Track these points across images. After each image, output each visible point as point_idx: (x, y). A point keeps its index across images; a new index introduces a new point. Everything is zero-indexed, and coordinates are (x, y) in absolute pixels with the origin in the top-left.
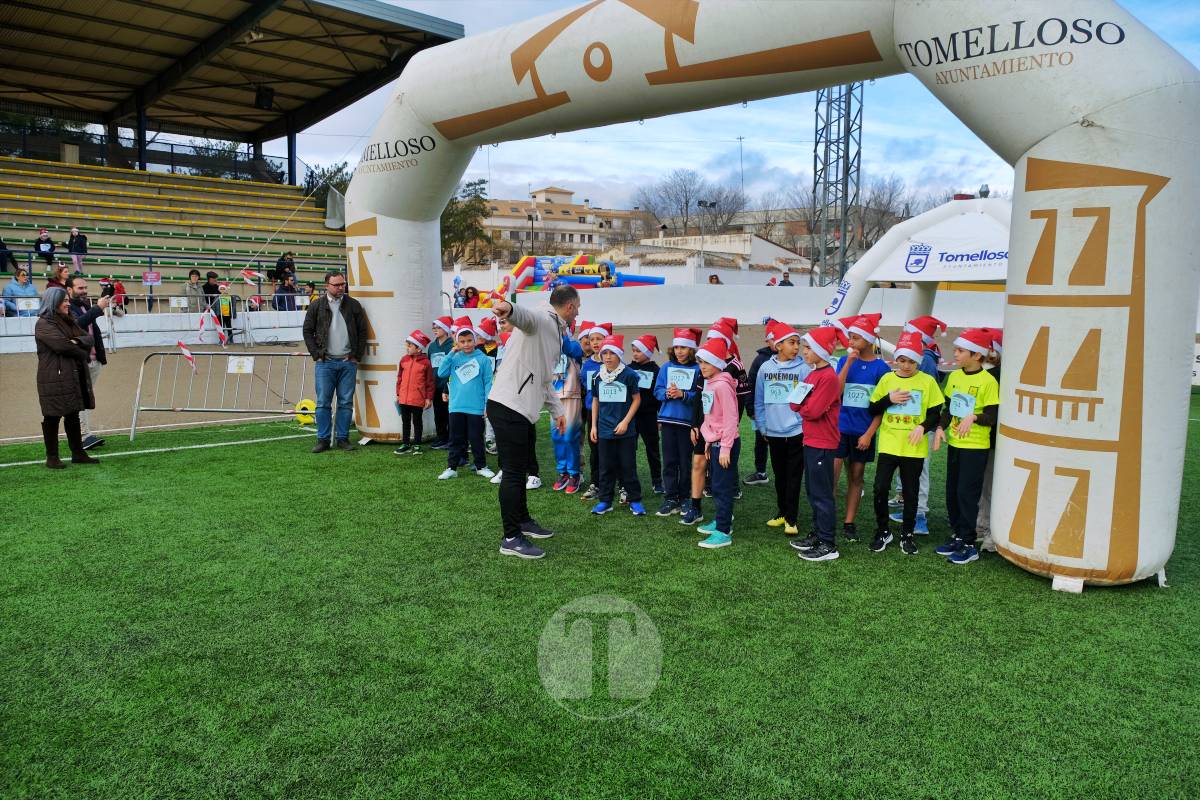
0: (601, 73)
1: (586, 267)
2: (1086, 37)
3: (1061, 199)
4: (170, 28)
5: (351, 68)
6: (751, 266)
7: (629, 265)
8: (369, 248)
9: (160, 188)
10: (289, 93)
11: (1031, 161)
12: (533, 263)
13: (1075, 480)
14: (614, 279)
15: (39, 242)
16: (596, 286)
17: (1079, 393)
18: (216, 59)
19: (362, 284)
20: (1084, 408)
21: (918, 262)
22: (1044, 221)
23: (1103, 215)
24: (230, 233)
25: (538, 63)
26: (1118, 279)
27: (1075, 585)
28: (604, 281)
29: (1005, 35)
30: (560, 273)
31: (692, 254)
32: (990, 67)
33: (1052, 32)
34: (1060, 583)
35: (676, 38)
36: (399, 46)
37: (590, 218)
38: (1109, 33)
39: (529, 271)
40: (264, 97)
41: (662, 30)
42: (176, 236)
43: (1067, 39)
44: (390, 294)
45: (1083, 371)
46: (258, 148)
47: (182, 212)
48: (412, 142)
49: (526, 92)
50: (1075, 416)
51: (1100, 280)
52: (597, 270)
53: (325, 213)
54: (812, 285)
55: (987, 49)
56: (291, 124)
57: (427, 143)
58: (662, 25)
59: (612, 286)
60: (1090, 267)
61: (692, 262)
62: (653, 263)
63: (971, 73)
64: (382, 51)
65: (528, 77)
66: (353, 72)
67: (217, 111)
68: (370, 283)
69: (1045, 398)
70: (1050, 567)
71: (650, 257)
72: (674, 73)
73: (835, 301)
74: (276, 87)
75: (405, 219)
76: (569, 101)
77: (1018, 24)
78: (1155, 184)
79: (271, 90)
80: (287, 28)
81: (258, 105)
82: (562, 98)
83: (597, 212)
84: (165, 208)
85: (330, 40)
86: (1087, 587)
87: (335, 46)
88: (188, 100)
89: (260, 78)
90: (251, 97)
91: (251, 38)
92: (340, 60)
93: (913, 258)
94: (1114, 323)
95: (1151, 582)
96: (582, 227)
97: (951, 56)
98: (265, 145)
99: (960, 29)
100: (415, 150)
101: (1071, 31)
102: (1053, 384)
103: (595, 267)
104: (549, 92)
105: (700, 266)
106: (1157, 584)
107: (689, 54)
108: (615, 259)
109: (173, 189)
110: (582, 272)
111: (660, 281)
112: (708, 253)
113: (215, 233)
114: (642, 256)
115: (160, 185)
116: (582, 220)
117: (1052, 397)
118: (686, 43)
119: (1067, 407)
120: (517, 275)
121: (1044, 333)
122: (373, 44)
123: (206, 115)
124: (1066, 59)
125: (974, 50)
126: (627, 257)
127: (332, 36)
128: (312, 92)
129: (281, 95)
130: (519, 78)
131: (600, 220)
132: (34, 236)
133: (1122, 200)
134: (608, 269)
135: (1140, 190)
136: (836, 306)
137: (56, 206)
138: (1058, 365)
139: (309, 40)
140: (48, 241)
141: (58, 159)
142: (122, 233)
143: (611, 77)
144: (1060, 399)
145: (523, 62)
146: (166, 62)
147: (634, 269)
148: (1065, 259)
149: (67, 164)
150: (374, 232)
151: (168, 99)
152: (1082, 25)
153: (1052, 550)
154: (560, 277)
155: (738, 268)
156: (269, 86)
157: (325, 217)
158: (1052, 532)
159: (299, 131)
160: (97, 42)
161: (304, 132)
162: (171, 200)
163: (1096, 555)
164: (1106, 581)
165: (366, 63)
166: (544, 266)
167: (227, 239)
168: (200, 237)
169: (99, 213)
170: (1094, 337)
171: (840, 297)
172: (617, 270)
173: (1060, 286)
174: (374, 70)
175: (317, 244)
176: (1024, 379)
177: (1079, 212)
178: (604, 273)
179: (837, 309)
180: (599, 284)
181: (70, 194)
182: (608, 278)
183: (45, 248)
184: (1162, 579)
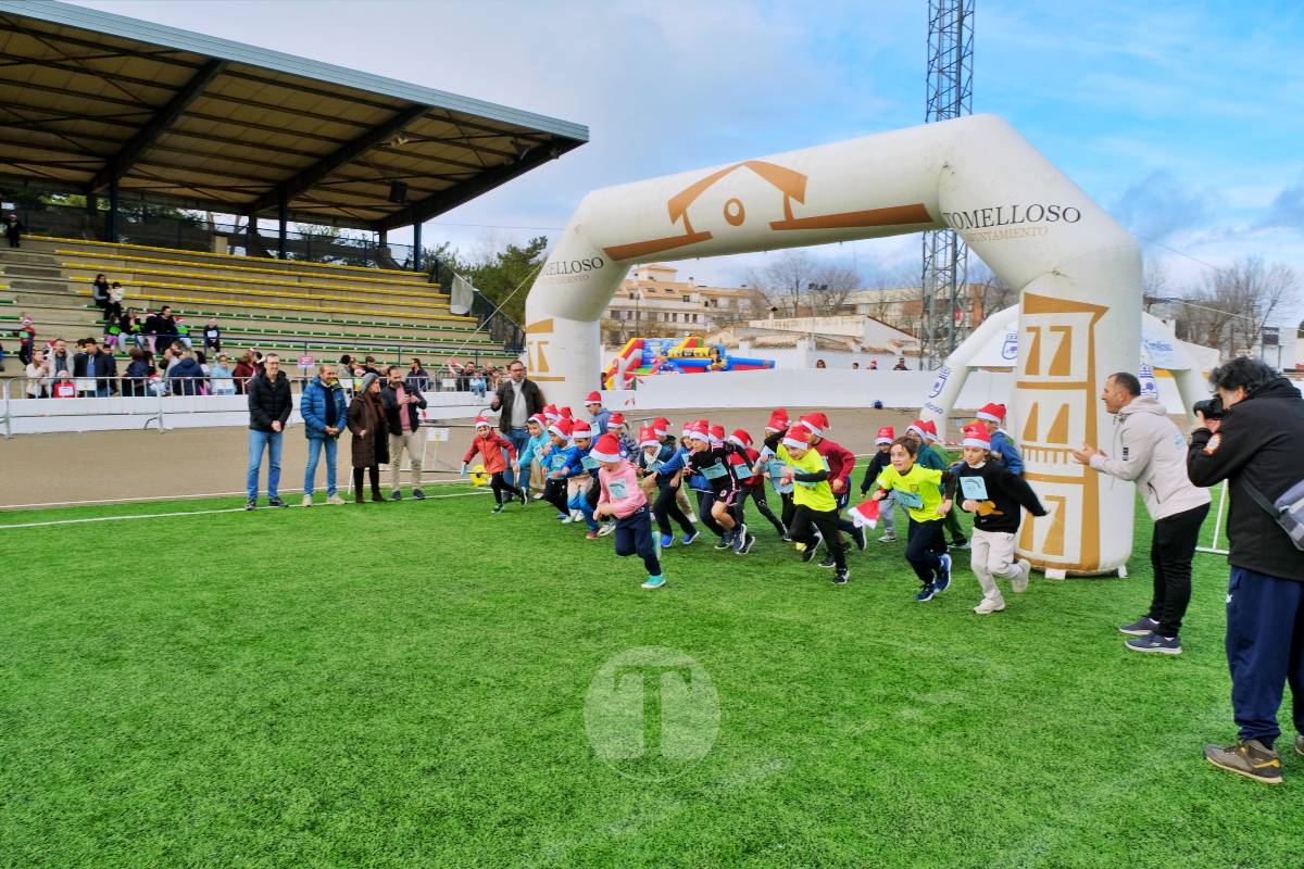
0: (737, 220)
1: (696, 350)
2: (1055, 217)
3: (1044, 320)
4: (320, 132)
5: (480, 164)
6: (863, 349)
7: (737, 347)
8: (546, 343)
9: (300, 276)
10: (417, 187)
11: (1027, 295)
12: (641, 345)
13: (1058, 503)
14: (724, 362)
15: (207, 329)
16: (705, 370)
17: (1057, 446)
18: (360, 158)
19: (540, 370)
20: (1060, 455)
21: (1013, 349)
22: (1033, 334)
23: (1067, 330)
24: (367, 319)
25: (690, 211)
26: (1078, 372)
27: (1060, 575)
28: (714, 364)
29: (1006, 215)
30: (670, 356)
31: (803, 338)
32: (998, 233)
33: (1036, 213)
34: (1050, 573)
35: (791, 200)
36: (527, 146)
37: (694, 297)
38: (1071, 215)
39: (637, 353)
40: (398, 191)
41: (782, 193)
42: (320, 322)
43: (1044, 219)
44: (562, 379)
45: (1059, 432)
46: (383, 236)
47: (322, 299)
48: (586, 262)
49: (678, 230)
50: (1055, 461)
51: (1066, 372)
52: (707, 354)
53: (449, 299)
54: (921, 369)
55: (996, 223)
56: (417, 213)
57: (597, 263)
58: (781, 189)
59: (722, 370)
60: (1062, 363)
61: (803, 345)
62: (763, 346)
63: (987, 236)
64: (513, 150)
65: (680, 220)
66: (480, 168)
67: (349, 203)
68: (547, 370)
69: (1037, 449)
70: (1044, 563)
71: (760, 340)
72: (790, 223)
73: (937, 385)
74: (410, 182)
75: (575, 319)
76: (711, 237)
77: (1014, 207)
78: (1099, 311)
79: (405, 186)
80: (425, 132)
81: (392, 198)
82: (706, 236)
83: (702, 290)
84: (307, 296)
85: (464, 141)
86: (1068, 576)
87: (469, 146)
88: (325, 193)
89: (395, 174)
90: (386, 190)
91: (398, 142)
92: (470, 157)
93: (1009, 345)
94: (1077, 399)
95: (1114, 574)
96: (686, 306)
97: (975, 225)
98: (389, 232)
99: (979, 208)
100: (587, 267)
101: (1047, 213)
102: (1042, 441)
103: (706, 350)
104: (696, 231)
105: (811, 349)
106: (1118, 576)
107: (800, 211)
108: (725, 342)
109: (311, 277)
110: (692, 355)
111: (771, 365)
112: (819, 336)
113: (353, 318)
114: (752, 339)
115: (300, 273)
116: (686, 299)
117: (1041, 449)
118: (799, 204)
119: (1050, 454)
120: (626, 356)
121: (1035, 406)
122: (504, 144)
123: (338, 205)
124: (1043, 231)
125: (988, 222)
126: (735, 340)
127: (468, 138)
128: (443, 185)
129: (411, 188)
130: (674, 219)
131: (705, 299)
132: (204, 322)
133: (1080, 321)
134: (718, 352)
135: (1090, 315)
136: (938, 389)
137: (213, 295)
138: (1044, 427)
139: (446, 141)
140: (215, 328)
141: (209, 251)
142: (274, 319)
143: (744, 224)
144: (1046, 450)
145: (677, 210)
146: (310, 161)
147: (744, 352)
148: (1046, 360)
149: (218, 255)
150: (552, 331)
151: (311, 193)
152: (1053, 209)
153: (1045, 551)
154: (670, 360)
155: (850, 351)
156: (401, 180)
157: (449, 303)
158: (1044, 541)
159: (424, 221)
160: (254, 145)
161: (429, 221)
162: (311, 288)
163: (1072, 554)
164: (1081, 572)
165: (493, 159)
166: (652, 348)
167: (365, 325)
168: (340, 323)
169: (250, 300)
170: (1065, 408)
171: (941, 381)
172: (728, 353)
173: (1044, 376)
174: (500, 166)
175: (447, 329)
176: (1025, 438)
177: (1054, 329)
178: (714, 356)
179: (939, 393)
180: (709, 367)
181: (223, 283)
182: (719, 361)
183: (213, 334)
184: (1123, 572)
